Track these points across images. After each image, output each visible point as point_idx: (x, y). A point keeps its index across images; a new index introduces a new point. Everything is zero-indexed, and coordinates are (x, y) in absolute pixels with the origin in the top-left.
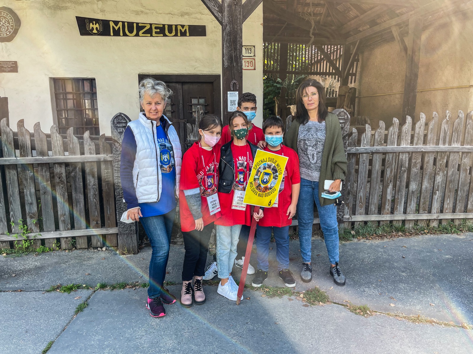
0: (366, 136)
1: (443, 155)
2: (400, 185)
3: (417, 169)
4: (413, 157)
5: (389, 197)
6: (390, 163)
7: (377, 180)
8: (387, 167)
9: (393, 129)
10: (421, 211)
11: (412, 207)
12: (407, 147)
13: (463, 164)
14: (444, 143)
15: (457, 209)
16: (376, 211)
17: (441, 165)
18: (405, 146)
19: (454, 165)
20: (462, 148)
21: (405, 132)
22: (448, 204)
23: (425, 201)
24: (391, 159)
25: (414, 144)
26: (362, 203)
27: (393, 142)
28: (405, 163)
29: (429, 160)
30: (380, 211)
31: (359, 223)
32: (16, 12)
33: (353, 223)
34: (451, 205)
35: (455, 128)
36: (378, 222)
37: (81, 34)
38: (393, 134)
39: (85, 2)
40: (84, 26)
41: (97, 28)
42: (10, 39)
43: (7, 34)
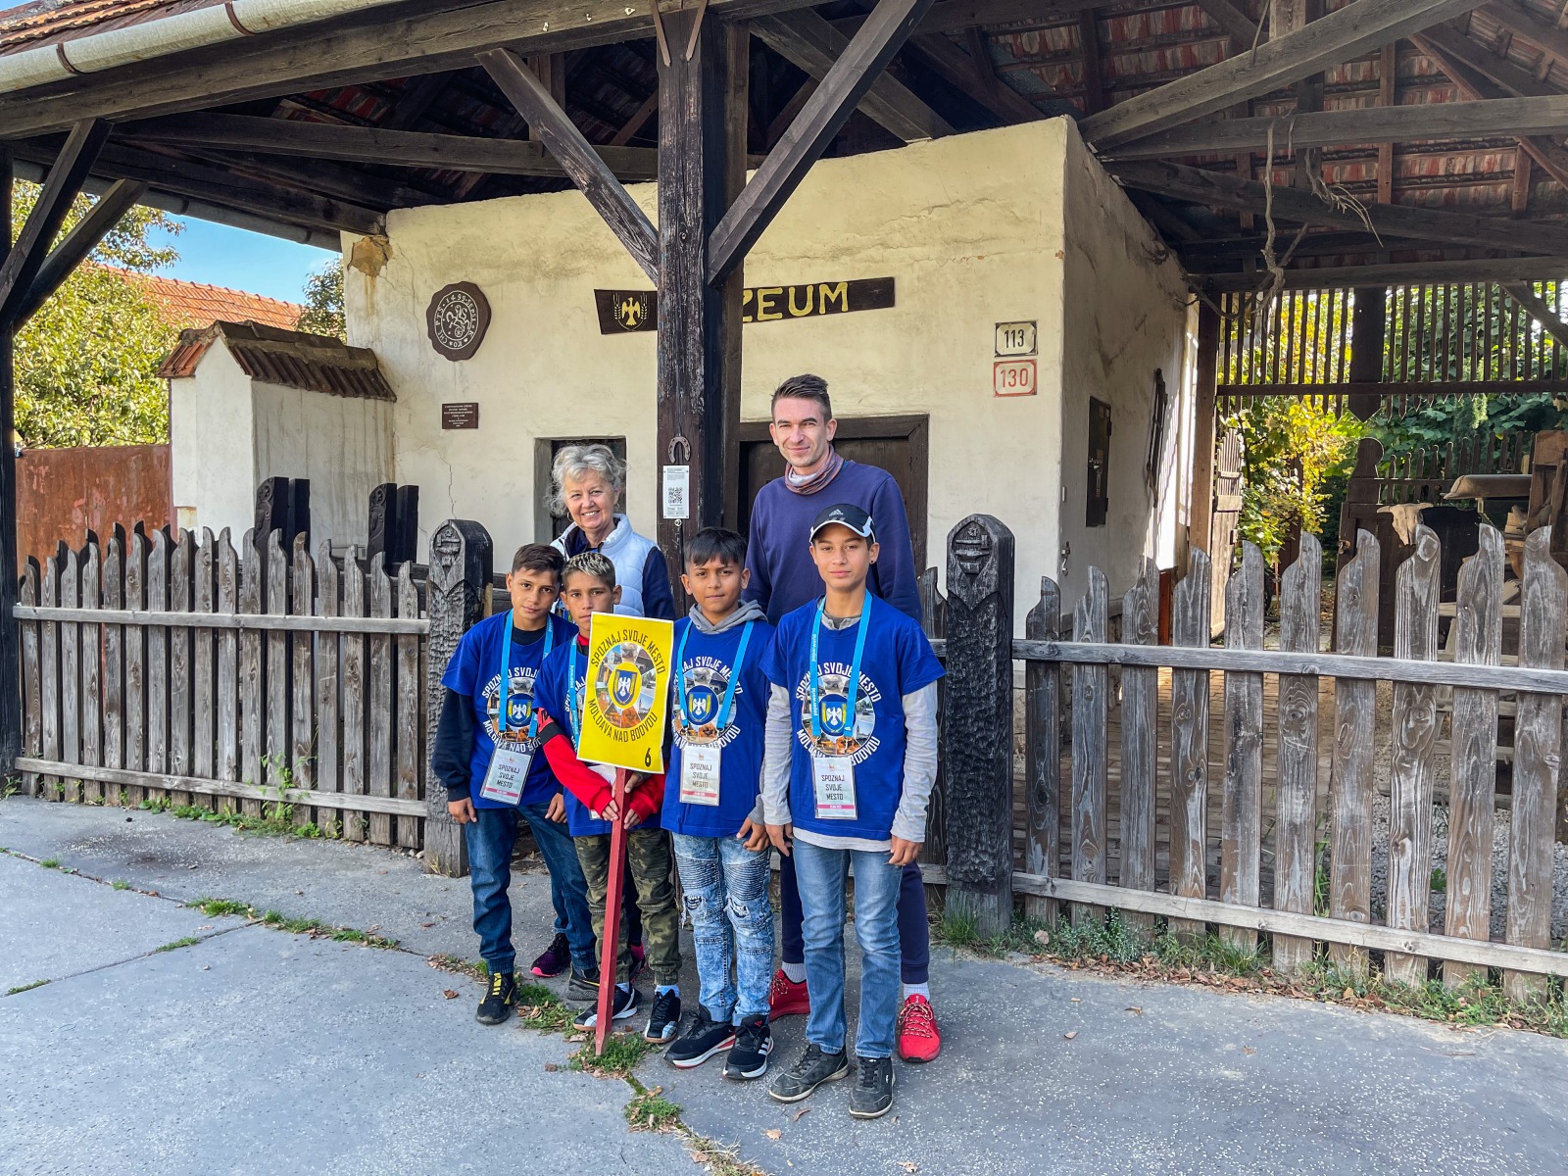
0: (1088, 605)
1: (1419, 698)
2: (1239, 792)
3: (1303, 742)
5: (1196, 833)
6: (1190, 706)
7: (1143, 764)
8: (1180, 722)
9: (1190, 586)
10: (1338, 906)
11: (1295, 883)
12: (1248, 656)
13: (1525, 742)
14: (1418, 650)
15: (1516, 929)
16: (1150, 879)
17: (1412, 733)
18: (1243, 650)
19: (1475, 742)
20: (1506, 674)
21: (1240, 599)
22: (1465, 901)
23: (1351, 870)
24: (1191, 692)
26: (1092, 840)
27: (1194, 633)
28: (1252, 712)
29: (1352, 711)
30: (1163, 882)
31: (1085, 909)
32: (484, 290)
33: (1065, 907)
34: (1482, 908)
35: (1466, 593)
36: (1162, 921)
37: (604, 332)
38: (1190, 602)
39: (616, 254)
40: (610, 310)
41: (635, 313)
42: (468, 352)
43: (463, 343)
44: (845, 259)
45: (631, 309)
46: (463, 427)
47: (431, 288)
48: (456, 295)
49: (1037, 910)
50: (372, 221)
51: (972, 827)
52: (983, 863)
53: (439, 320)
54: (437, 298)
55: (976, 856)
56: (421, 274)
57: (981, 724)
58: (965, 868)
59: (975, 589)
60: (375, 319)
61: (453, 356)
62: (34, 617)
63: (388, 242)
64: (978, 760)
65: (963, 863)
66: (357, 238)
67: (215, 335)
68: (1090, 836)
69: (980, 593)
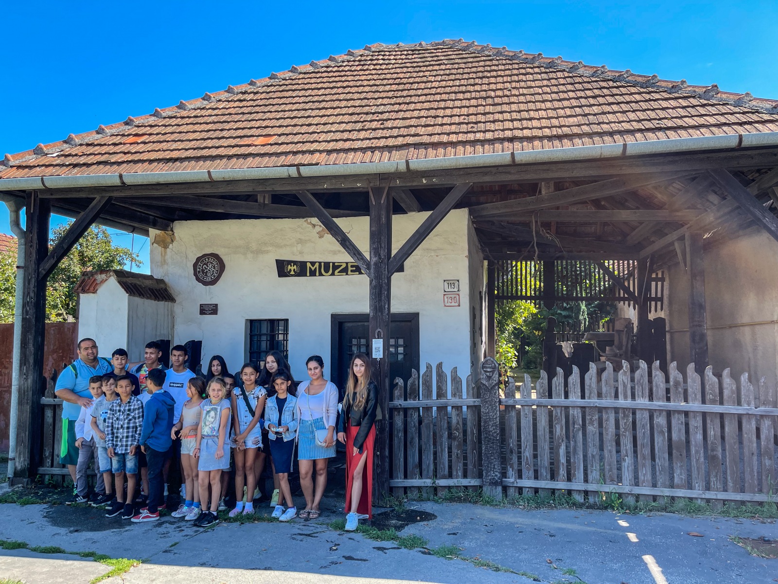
0: (525, 386)
1: (627, 412)
2: (575, 445)
3: (594, 428)
4: (587, 413)
5: (563, 460)
6: (559, 418)
7: (545, 438)
8: (556, 424)
9: (557, 380)
10: (608, 481)
11: (594, 474)
12: (578, 401)
13: (657, 425)
14: (626, 398)
15: (659, 483)
16: (549, 477)
17: (625, 424)
18: (574, 399)
19: (643, 425)
20: (650, 404)
21: (573, 383)
22: (644, 475)
23: (611, 468)
24: (559, 414)
25: (586, 398)
26: (529, 465)
27: (559, 395)
28: (578, 419)
29: (608, 417)
30: (553, 477)
31: (527, 489)
32: (221, 257)
33: (520, 490)
34: (649, 477)
35: (637, 380)
36: (553, 491)
37: (279, 276)
38: (557, 384)
39: (285, 245)
40: (282, 268)
41: (294, 270)
42: (213, 282)
43: (211, 279)
45: (292, 268)
46: (210, 314)
47: (196, 255)
48: (208, 259)
49: (511, 492)
50: (168, 226)
51: (492, 463)
52: (496, 475)
53: (200, 268)
54: (198, 259)
55: (493, 473)
56: (191, 248)
57: (494, 427)
58: (490, 478)
59: (491, 381)
60: (166, 267)
61: (205, 284)
62: (53, 403)
63: (173, 234)
64: (493, 440)
65: (489, 476)
66: (158, 232)
67: (110, 276)
68: (528, 464)
69: (493, 383)
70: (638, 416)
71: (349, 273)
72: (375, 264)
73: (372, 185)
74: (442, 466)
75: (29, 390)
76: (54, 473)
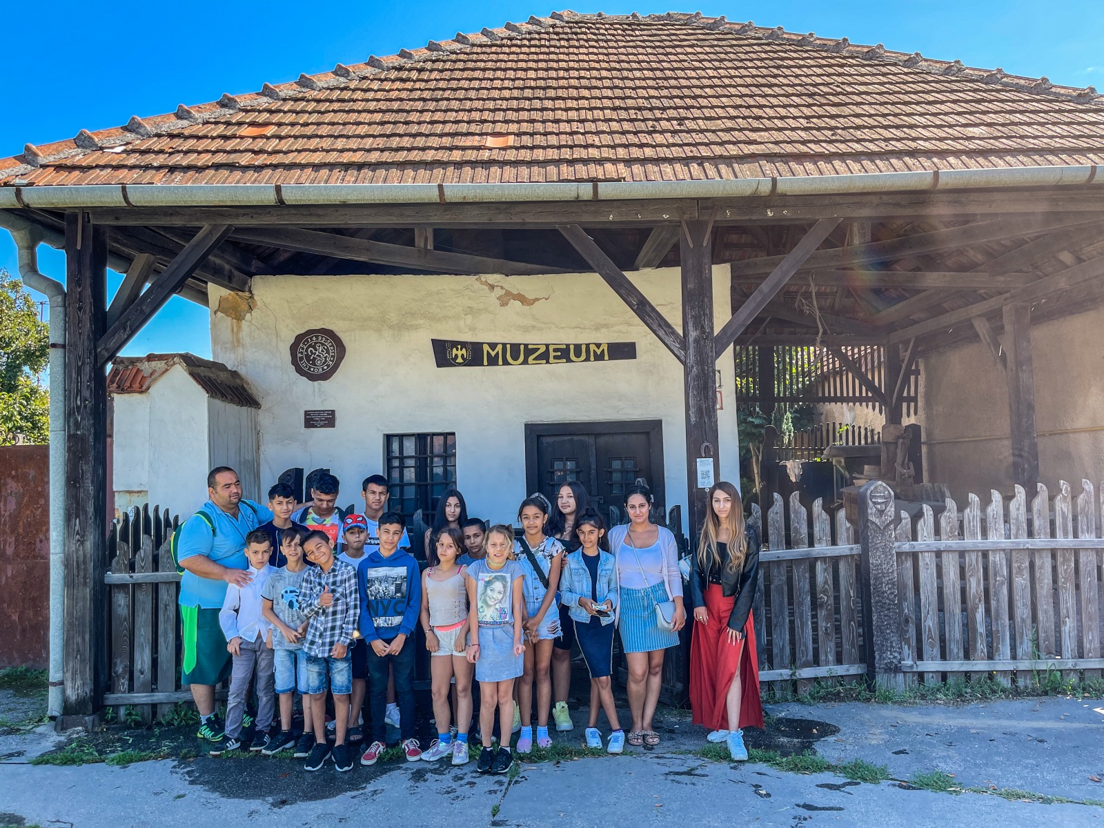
0: (924, 523)
1: (1067, 555)
2: (998, 606)
3: (1024, 580)
4: (1014, 559)
5: (981, 629)
6: (974, 568)
7: (954, 598)
8: (970, 576)
9: (971, 512)
10: (1043, 654)
11: (1025, 647)
12: (1000, 542)
14: (1065, 535)
16: (961, 654)
17: (1066, 571)
18: (995, 539)
19: (1089, 573)
20: (1099, 542)
21: (993, 516)
22: (1091, 642)
23: (1047, 635)
24: (974, 561)
25: (1012, 537)
26: (933, 640)
27: (974, 533)
28: (1001, 568)
29: (1043, 563)
30: (967, 655)
31: (931, 675)
32: (339, 334)
33: (921, 676)
34: (1097, 643)
35: (1081, 508)
36: (967, 674)
37: (438, 365)
38: (971, 519)
39: (446, 318)
40: (443, 353)
41: (463, 355)
42: (325, 376)
43: (323, 369)
44: (604, 330)
45: (460, 353)
46: (322, 426)
47: (294, 332)
48: (317, 337)
49: (907, 680)
50: (245, 283)
51: (888, 639)
52: (895, 657)
53: (302, 353)
54: (299, 338)
55: (891, 654)
56: (284, 320)
57: (890, 586)
58: (885, 662)
59: (883, 518)
60: (240, 350)
61: (313, 378)
62: (128, 582)
63: (252, 297)
64: (889, 604)
65: (884, 659)
66: (225, 292)
67: (174, 364)
68: (931, 638)
69: (886, 520)
70: (1082, 559)
71: (551, 360)
72: (696, 341)
73: (686, 217)
74: (803, 648)
75: (88, 560)
76: (136, 701)
